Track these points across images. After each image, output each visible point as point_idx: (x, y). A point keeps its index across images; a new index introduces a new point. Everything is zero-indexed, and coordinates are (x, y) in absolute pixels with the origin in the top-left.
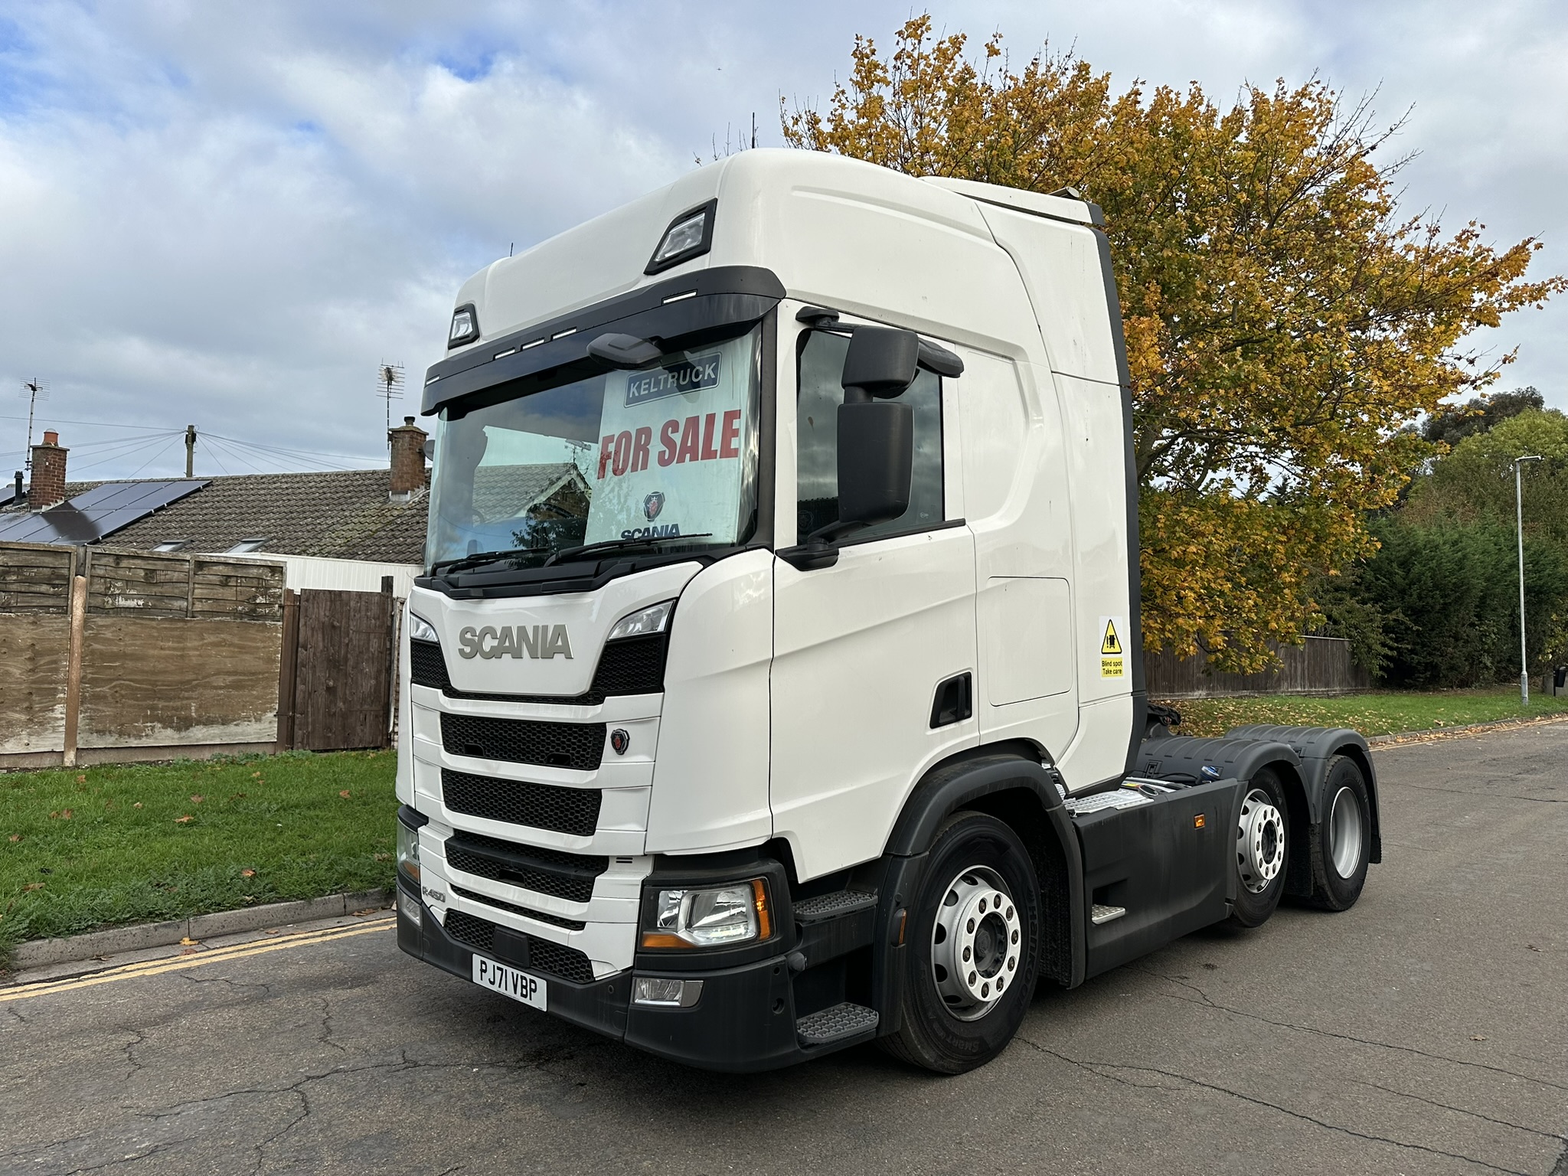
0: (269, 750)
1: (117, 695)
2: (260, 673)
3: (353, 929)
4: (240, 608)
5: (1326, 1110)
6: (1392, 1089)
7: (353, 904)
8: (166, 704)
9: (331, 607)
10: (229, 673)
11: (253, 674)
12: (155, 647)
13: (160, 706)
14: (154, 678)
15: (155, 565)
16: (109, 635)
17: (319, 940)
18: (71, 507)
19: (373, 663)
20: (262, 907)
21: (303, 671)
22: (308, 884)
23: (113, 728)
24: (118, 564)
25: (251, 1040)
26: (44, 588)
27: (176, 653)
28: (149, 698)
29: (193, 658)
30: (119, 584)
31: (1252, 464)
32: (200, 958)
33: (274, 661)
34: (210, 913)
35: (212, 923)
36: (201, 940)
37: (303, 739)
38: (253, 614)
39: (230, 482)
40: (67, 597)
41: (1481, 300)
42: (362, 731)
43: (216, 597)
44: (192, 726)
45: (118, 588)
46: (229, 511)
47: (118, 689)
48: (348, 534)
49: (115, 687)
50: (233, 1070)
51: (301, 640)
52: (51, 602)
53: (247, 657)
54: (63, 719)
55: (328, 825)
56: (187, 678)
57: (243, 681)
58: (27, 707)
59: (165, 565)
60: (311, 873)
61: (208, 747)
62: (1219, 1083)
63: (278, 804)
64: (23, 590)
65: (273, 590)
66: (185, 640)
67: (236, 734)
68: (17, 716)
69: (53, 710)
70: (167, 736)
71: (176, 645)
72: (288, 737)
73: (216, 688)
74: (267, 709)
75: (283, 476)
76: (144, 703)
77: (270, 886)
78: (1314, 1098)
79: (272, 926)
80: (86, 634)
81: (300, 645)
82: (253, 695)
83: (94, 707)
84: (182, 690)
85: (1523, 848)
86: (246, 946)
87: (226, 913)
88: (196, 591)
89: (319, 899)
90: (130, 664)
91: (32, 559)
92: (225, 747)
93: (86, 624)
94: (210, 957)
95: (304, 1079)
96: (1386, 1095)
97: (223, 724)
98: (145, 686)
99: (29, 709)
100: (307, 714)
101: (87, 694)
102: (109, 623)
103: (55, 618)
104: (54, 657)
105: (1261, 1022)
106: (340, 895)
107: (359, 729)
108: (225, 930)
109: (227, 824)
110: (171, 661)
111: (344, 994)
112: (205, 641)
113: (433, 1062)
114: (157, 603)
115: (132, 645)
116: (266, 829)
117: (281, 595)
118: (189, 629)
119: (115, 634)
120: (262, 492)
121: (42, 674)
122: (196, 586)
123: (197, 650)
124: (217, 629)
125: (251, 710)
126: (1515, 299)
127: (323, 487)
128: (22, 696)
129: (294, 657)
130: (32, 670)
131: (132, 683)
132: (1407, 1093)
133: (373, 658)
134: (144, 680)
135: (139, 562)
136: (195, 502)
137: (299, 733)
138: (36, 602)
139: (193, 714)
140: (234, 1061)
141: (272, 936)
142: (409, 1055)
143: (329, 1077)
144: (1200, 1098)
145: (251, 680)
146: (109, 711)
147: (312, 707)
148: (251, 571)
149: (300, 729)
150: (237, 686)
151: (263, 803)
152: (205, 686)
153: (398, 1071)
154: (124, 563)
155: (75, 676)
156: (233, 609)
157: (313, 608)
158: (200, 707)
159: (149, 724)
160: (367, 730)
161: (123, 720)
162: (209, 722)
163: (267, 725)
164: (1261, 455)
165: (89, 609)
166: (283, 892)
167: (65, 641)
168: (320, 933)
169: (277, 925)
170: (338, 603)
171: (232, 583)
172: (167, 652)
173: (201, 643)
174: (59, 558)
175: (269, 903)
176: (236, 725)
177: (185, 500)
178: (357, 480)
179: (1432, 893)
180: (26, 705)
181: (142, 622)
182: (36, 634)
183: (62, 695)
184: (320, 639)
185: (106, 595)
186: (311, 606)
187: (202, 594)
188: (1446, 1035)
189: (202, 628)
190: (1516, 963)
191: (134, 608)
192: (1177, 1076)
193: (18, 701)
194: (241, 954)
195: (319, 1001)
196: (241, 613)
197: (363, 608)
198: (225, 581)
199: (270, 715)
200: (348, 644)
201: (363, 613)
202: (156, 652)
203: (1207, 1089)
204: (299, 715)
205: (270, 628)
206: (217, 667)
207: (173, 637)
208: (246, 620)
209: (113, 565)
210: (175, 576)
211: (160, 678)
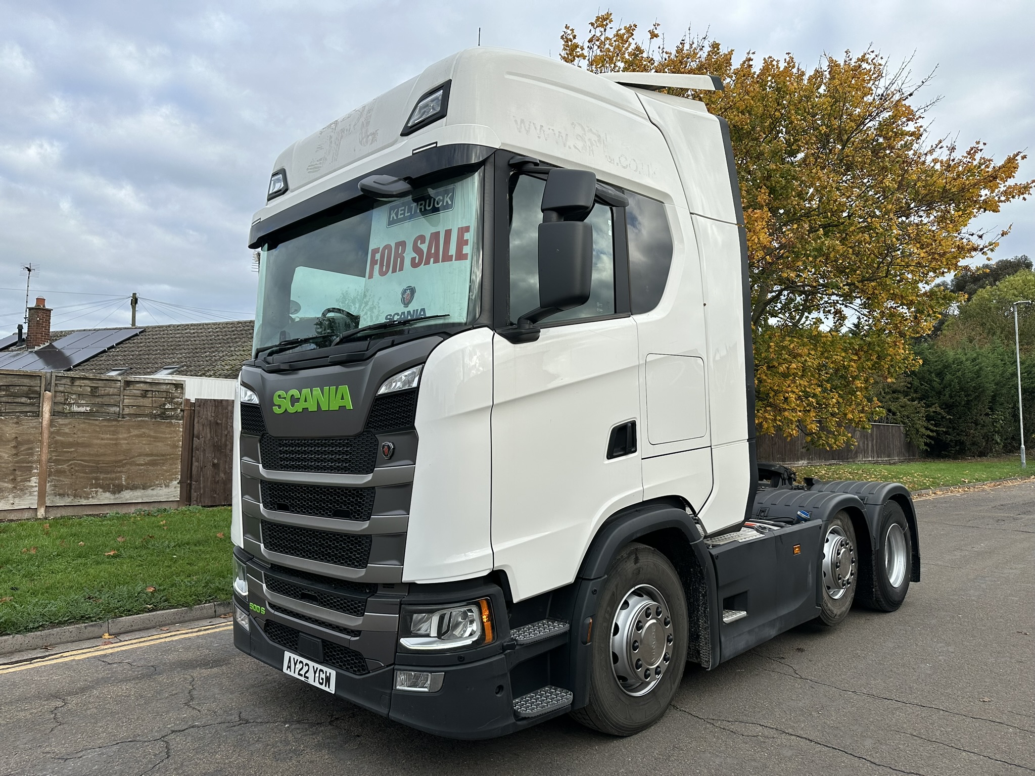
0: (175, 506)
1: (73, 470)
2: (168, 455)
3: (219, 627)
4: (155, 412)
5: (876, 753)
6: (924, 737)
7: (221, 610)
8: (105, 476)
9: (215, 410)
10: (147, 455)
11: (163, 455)
12: (98, 438)
13: (101, 477)
14: (97, 459)
15: (97, 383)
16: (67, 431)
17: (195, 634)
18: (53, 347)
20: (158, 612)
21: (198, 454)
22: (191, 597)
23: (70, 492)
24: (73, 383)
25: (139, 705)
26: (23, 400)
27: (112, 442)
28: (94, 472)
29: (124, 445)
30: (74, 397)
31: (834, 308)
32: (114, 647)
33: (178, 447)
34: (123, 617)
35: (124, 623)
36: (116, 635)
37: (197, 499)
38: (163, 415)
39: (157, 329)
40: (39, 406)
41: (986, 195)
43: (138, 404)
44: (122, 490)
45: (73, 399)
46: (156, 348)
47: (73, 466)
48: (232, 363)
49: (71, 465)
50: (122, 726)
51: (196, 432)
52: (28, 409)
53: (159, 444)
54: (36, 486)
55: (208, 556)
56: (119, 459)
57: (158, 459)
58: (12, 479)
59: (105, 384)
60: (193, 589)
61: (133, 505)
62: (801, 733)
63: (175, 542)
64: (10, 401)
65: (176, 400)
66: (118, 433)
67: (152, 496)
68: (6, 485)
69: (30, 481)
70: (106, 498)
71: (112, 437)
72: (187, 497)
73: (139, 465)
74: (173, 478)
75: (192, 325)
76: (91, 476)
77: (164, 598)
78: (868, 743)
79: (163, 625)
80: (52, 430)
81: (195, 435)
82: (164, 469)
83: (57, 478)
84: (116, 467)
85: (1020, 566)
86: (145, 639)
87: (134, 616)
88: (125, 400)
89: (198, 606)
90: (81, 450)
91: (16, 381)
92: (145, 504)
93: (51, 423)
94: (120, 646)
95: (170, 732)
96: (919, 741)
97: (143, 489)
98: (91, 464)
99: (14, 480)
100: (200, 482)
101: (53, 470)
102: (67, 422)
103: (31, 420)
104: (30, 446)
105: (834, 689)
106: (212, 604)
108: (133, 628)
109: (140, 556)
110: (109, 447)
111: (205, 672)
112: (132, 434)
113: (259, 720)
114: (99, 409)
115: (83, 437)
116: (165, 560)
117: (182, 403)
118: (121, 426)
119: (71, 430)
120: (178, 336)
121: (22, 457)
122: (125, 397)
123: (126, 440)
124: (139, 426)
125: (162, 479)
126: (1009, 194)
127: (217, 332)
128: (9, 472)
129: (191, 444)
130: (16, 454)
131: (82, 463)
132: (934, 740)
134: (90, 460)
135: (87, 382)
136: (134, 343)
137: (194, 495)
138: (19, 409)
139: (124, 483)
140: (124, 720)
141: (165, 632)
142: (243, 715)
143: (187, 731)
144: (788, 744)
145: (162, 459)
146: (67, 481)
147: (203, 477)
148: (162, 387)
149: (195, 492)
150: (153, 463)
151: (165, 541)
152: (131, 464)
153: (235, 726)
154: (77, 383)
155: (44, 458)
156: (150, 413)
157: (204, 411)
158: (128, 478)
159: (94, 490)
161: (77, 487)
162: (134, 488)
163: (173, 489)
164: (840, 302)
165: (53, 413)
166: (173, 602)
167: (38, 435)
168: (197, 630)
169: (169, 624)
170: (220, 408)
171: (149, 395)
172: (106, 441)
173: (128, 435)
174: (33, 380)
175: (163, 609)
176: (152, 489)
177: (127, 342)
178: (240, 327)
179: (957, 598)
180: (11, 477)
181: (91, 422)
182: (18, 430)
183: (36, 471)
184: (208, 432)
185: (65, 404)
186: (202, 409)
187: (129, 403)
188: (963, 698)
189: (129, 425)
190: (1013, 646)
191: (84, 412)
192: (773, 728)
193: (6, 475)
194: (142, 645)
195: (189, 677)
196: (155, 415)
198: (145, 394)
199: (175, 483)
200: (226, 435)
202: (99, 441)
203: (793, 737)
204: (194, 483)
205: (175, 425)
206: (139, 451)
207: (110, 431)
208: (158, 420)
209: (69, 384)
210: (111, 391)
211: (102, 458)
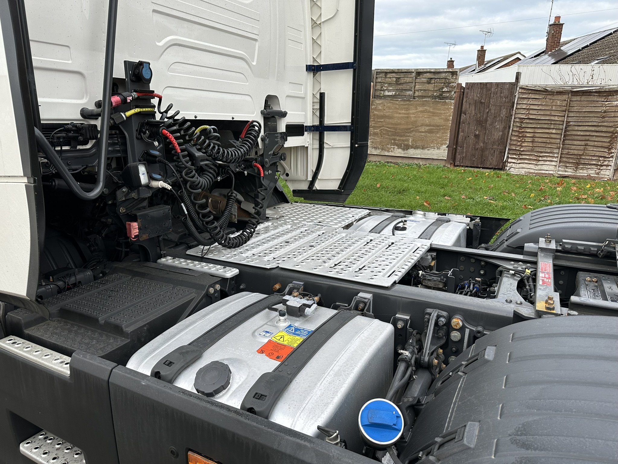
0: (443, 163)
1: (382, 133)
2: (441, 126)
4: (435, 94)
8: (400, 138)
9: (480, 92)
10: (427, 125)
11: (438, 126)
12: (397, 113)
13: (397, 139)
14: (396, 127)
15: (400, 75)
16: (380, 108)
18: (561, 50)
19: (502, 123)
21: (463, 126)
23: (380, 147)
24: (386, 76)
27: (405, 116)
28: (394, 135)
29: (412, 118)
30: (386, 85)
33: (449, 120)
37: (460, 160)
38: (441, 97)
42: (492, 159)
43: (425, 89)
44: (409, 149)
45: (386, 87)
47: (382, 131)
51: (463, 109)
53: (436, 118)
56: (409, 127)
57: (434, 129)
59: (404, 75)
61: (416, 159)
66: (409, 110)
67: (428, 154)
70: (399, 152)
71: (405, 112)
72: (452, 158)
73: (421, 132)
74: (443, 143)
76: (391, 137)
81: (463, 112)
82: (437, 136)
83: (374, 137)
84: (406, 133)
88: (417, 86)
90: (387, 120)
92: (423, 159)
97: (422, 149)
98: (392, 130)
100: (464, 148)
101: (372, 132)
102: (380, 103)
107: (490, 158)
110: (403, 119)
112: (418, 110)
114: (400, 93)
115: (389, 112)
117: (455, 87)
118: (412, 105)
119: (382, 107)
122: (417, 84)
123: (414, 114)
124: (423, 105)
125: (435, 143)
129: (459, 118)
131: (387, 129)
133: (502, 120)
134: (392, 127)
135: (394, 74)
137: (458, 157)
139: (410, 144)
145: (437, 129)
146: (378, 140)
147: (466, 144)
148: (442, 75)
149: (459, 155)
150: (430, 132)
152: (416, 131)
154: (388, 76)
156: (432, 95)
157: (471, 93)
158: (413, 140)
159: (392, 146)
160: (494, 159)
161: (383, 144)
162: (416, 148)
163: (442, 151)
165: (374, 97)
170: (485, 89)
171: (433, 82)
172: (402, 115)
173: (416, 111)
176: (428, 150)
181: (394, 102)
184: (473, 108)
185: (381, 90)
186: (470, 91)
187: (419, 88)
189: (417, 104)
191: (391, 96)
196: (435, 96)
197: (499, 92)
198: (429, 81)
199: (445, 147)
200: (488, 112)
201: (499, 95)
202: (397, 115)
204: (459, 148)
205: (448, 104)
206: (422, 122)
207: (404, 108)
208: (437, 100)
209: (384, 77)
210: (408, 80)
211: (398, 127)
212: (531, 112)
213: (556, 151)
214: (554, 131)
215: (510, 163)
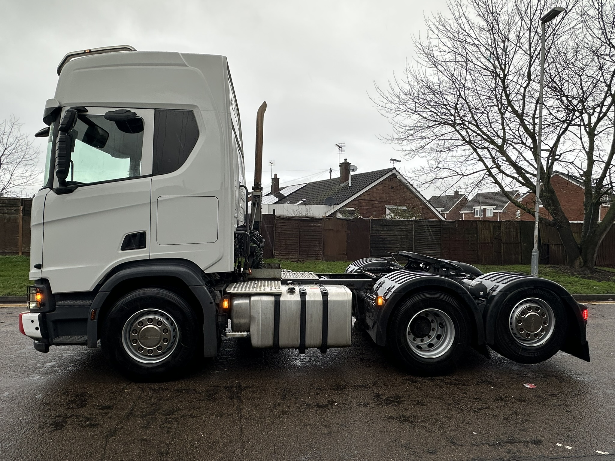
18: (280, 193)
39: (312, 183)
212: (283, 229)
213: (297, 249)
214: (295, 239)
215: (276, 256)
